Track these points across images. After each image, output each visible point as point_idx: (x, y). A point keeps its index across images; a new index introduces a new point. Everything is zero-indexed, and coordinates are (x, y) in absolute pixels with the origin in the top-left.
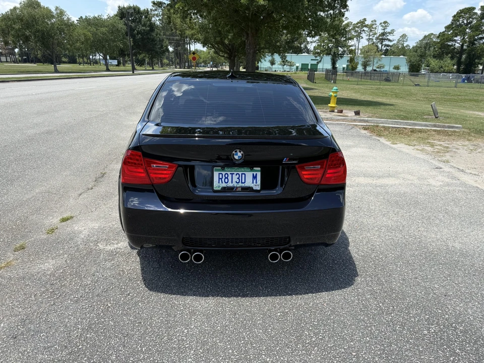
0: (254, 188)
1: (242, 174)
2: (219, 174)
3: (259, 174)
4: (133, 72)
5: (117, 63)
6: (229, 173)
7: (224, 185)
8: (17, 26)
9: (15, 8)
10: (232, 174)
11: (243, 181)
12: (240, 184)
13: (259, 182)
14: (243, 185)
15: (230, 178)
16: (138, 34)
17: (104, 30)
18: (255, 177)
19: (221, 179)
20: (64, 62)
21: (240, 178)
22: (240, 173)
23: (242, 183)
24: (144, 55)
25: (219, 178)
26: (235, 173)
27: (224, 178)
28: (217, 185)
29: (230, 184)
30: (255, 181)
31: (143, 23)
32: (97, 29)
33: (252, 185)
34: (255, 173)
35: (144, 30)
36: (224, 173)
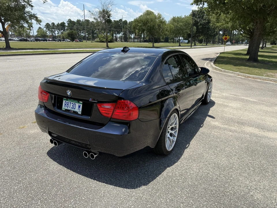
0: (78, 113)
1: (74, 104)
2: (65, 102)
3: (81, 105)
4: (191, 47)
5: (187, 42)
6: (69, 102)
7: (66, 108)
8: (140, 25)
9: (141, 16)
10: (70, 103)
11: (74, 108)
12: (73, 109)
13: (81, 110)
14: (74, 110)
15: (69, 105)
16: (200, 25)
17: (181, 24)
18: (79, 107)
19: (66, 105)
20: (162, 42)
21: (73, 106)
22: (74, 103)
23: (74, 109)
24: (202, 37)
25: (65, 104)
26: (72, 103)
27: (67, 104)
28: (64, 107)
29: (69, 109)
30: (79, 109)
31: (204, 19)
32: (178, 24)
33: (78, 111)
34: (80, 104)
35: (204, 23)
36: (67, 102)
